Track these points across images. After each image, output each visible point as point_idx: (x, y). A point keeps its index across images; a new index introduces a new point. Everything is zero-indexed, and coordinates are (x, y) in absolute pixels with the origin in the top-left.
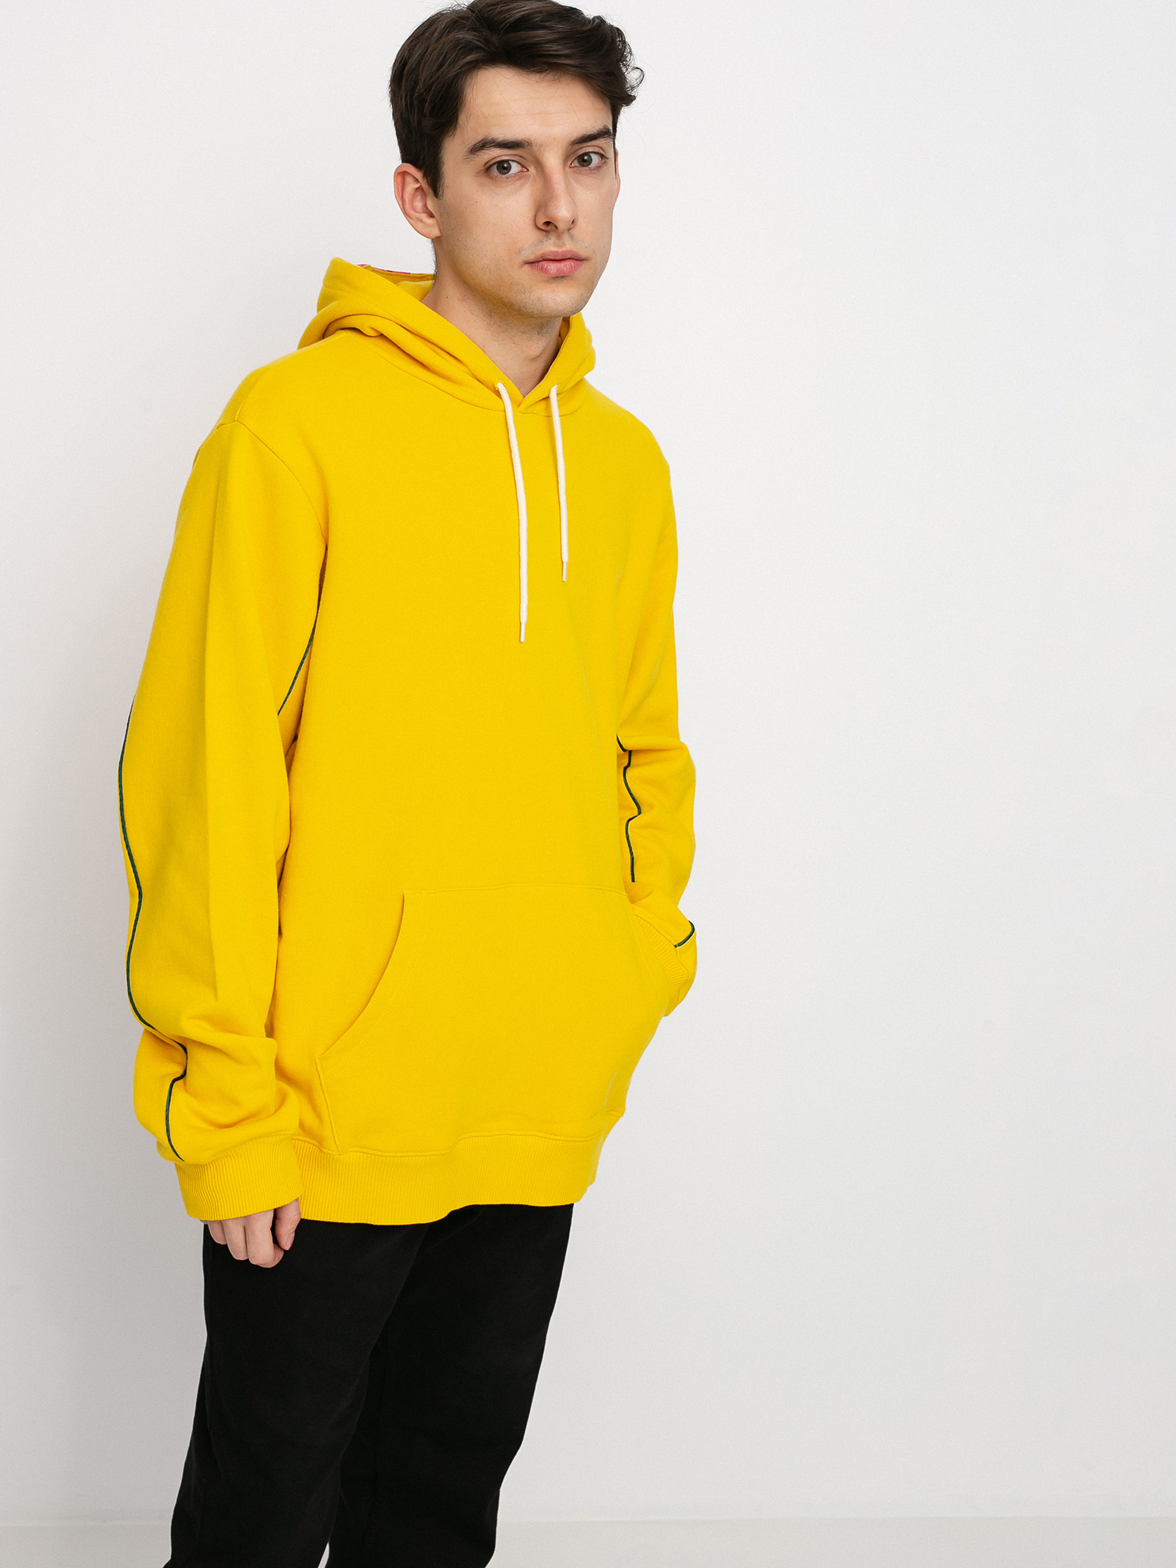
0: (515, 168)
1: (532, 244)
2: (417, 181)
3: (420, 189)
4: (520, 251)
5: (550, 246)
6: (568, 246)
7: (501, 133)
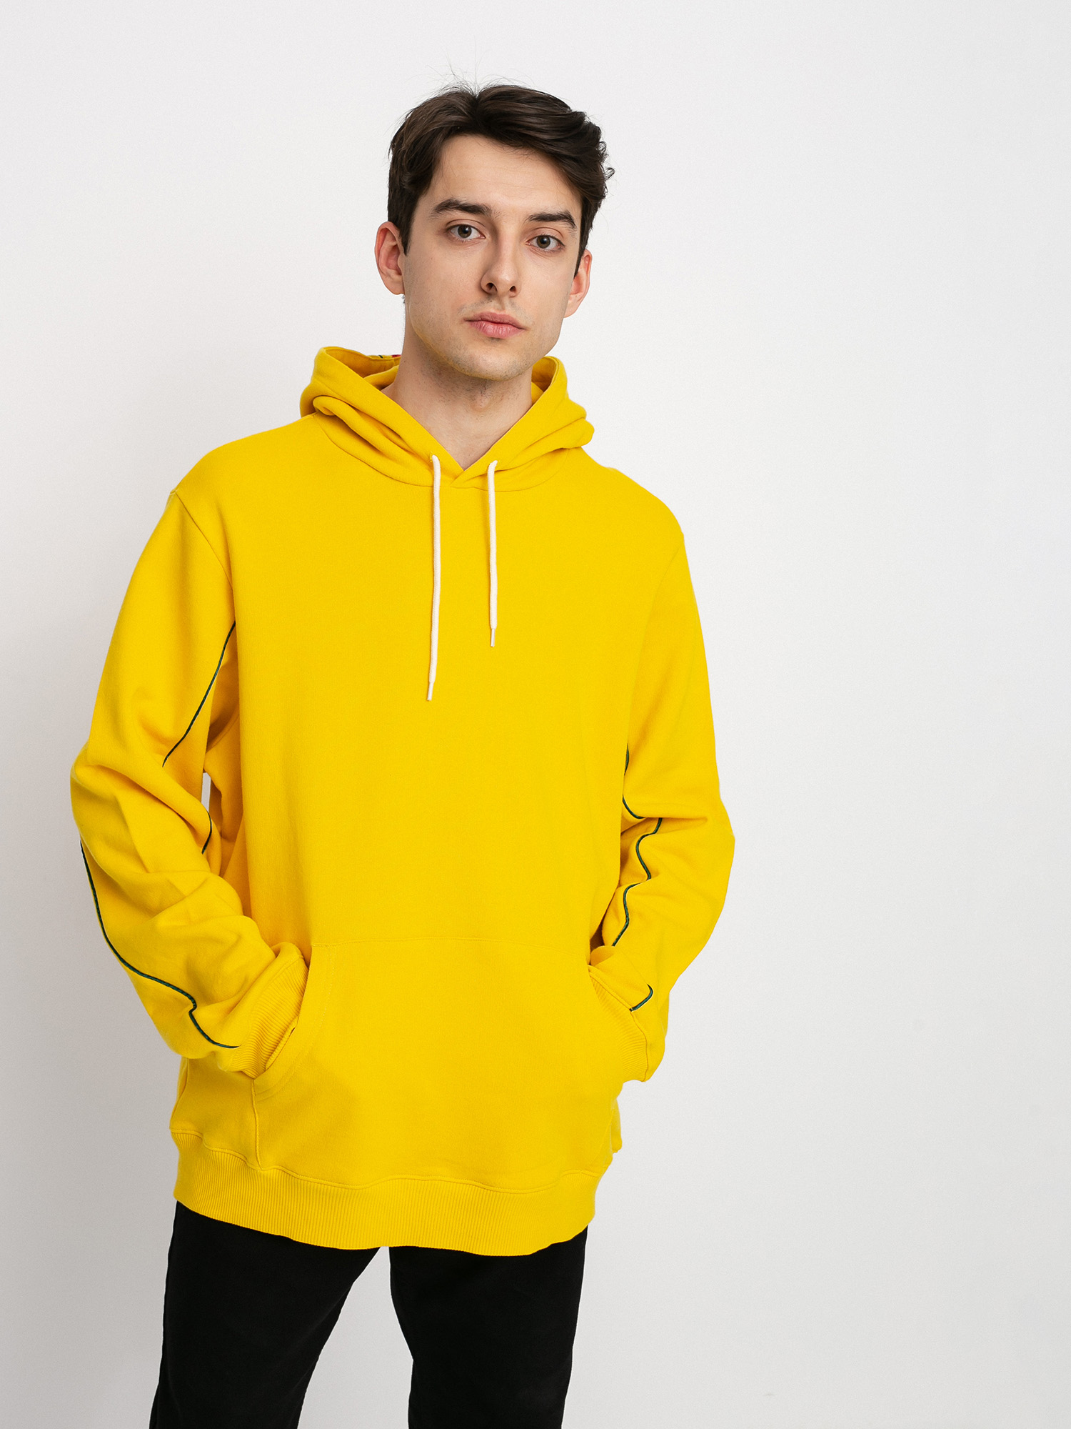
0: (474, 234)
1: (473, 303)
2: (394, 239)
3: (395, 247)
4: (462, 308)
5: (491, 308)
6: (509, 312)
7: (464, 197)
